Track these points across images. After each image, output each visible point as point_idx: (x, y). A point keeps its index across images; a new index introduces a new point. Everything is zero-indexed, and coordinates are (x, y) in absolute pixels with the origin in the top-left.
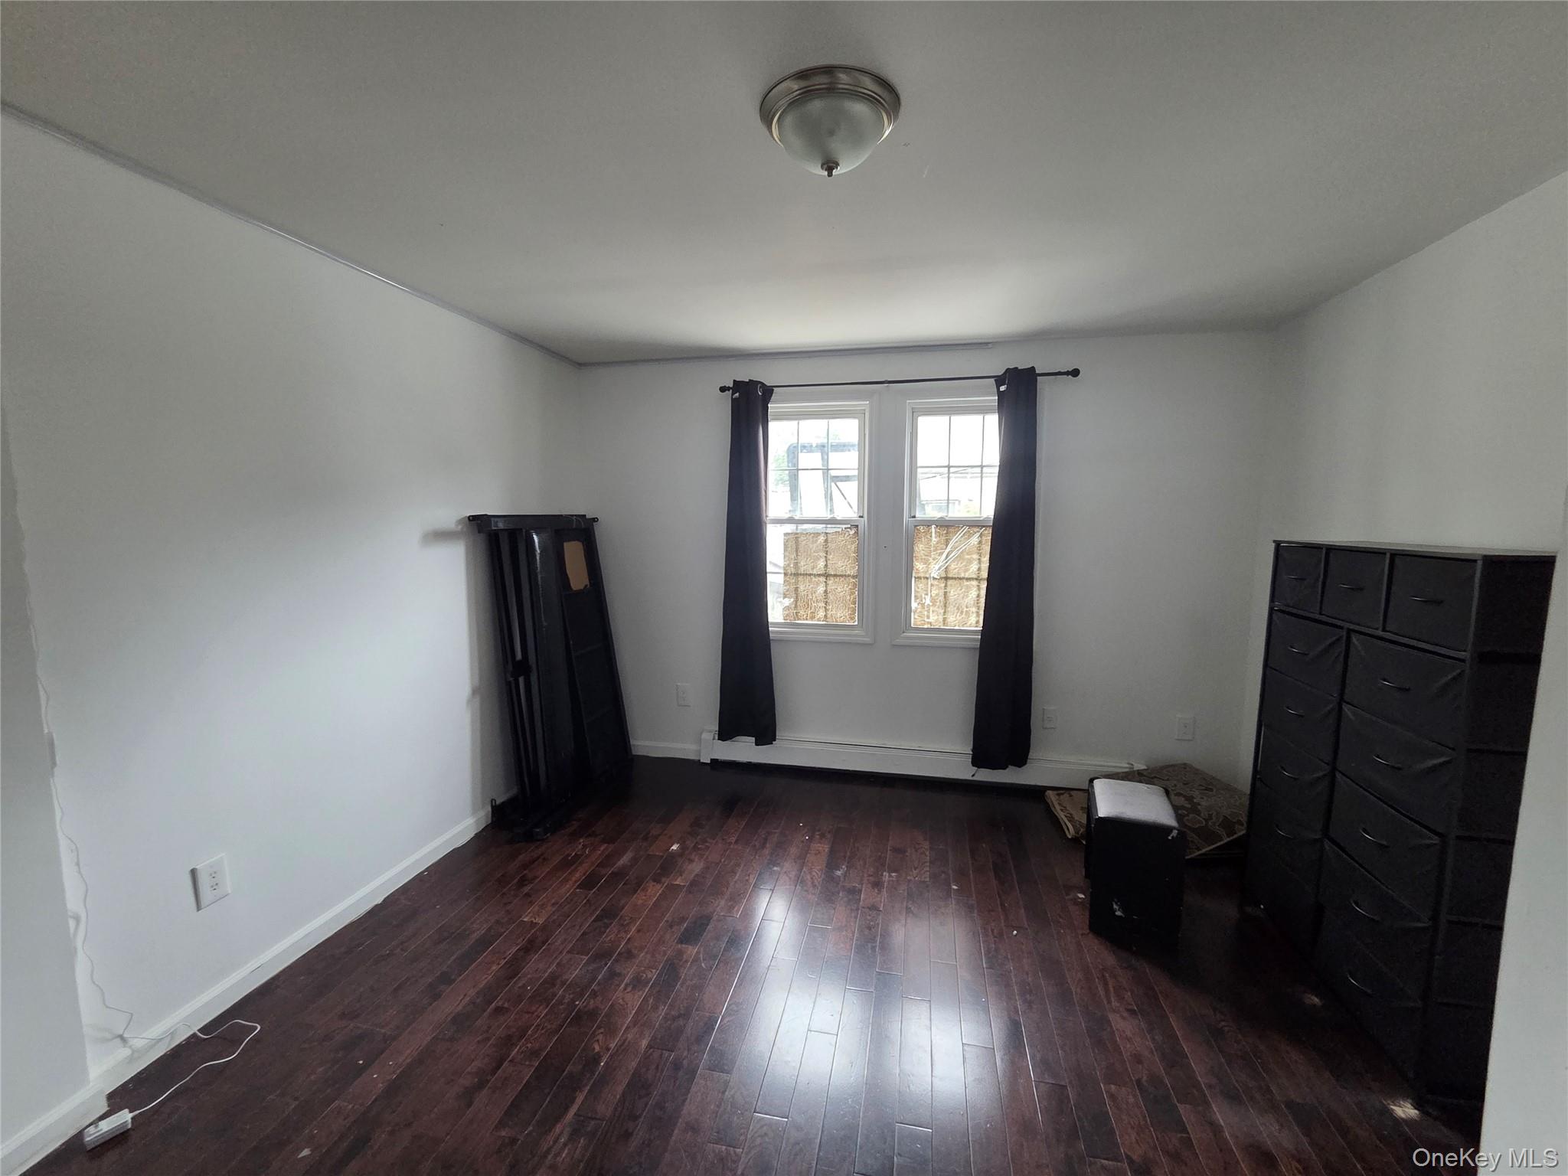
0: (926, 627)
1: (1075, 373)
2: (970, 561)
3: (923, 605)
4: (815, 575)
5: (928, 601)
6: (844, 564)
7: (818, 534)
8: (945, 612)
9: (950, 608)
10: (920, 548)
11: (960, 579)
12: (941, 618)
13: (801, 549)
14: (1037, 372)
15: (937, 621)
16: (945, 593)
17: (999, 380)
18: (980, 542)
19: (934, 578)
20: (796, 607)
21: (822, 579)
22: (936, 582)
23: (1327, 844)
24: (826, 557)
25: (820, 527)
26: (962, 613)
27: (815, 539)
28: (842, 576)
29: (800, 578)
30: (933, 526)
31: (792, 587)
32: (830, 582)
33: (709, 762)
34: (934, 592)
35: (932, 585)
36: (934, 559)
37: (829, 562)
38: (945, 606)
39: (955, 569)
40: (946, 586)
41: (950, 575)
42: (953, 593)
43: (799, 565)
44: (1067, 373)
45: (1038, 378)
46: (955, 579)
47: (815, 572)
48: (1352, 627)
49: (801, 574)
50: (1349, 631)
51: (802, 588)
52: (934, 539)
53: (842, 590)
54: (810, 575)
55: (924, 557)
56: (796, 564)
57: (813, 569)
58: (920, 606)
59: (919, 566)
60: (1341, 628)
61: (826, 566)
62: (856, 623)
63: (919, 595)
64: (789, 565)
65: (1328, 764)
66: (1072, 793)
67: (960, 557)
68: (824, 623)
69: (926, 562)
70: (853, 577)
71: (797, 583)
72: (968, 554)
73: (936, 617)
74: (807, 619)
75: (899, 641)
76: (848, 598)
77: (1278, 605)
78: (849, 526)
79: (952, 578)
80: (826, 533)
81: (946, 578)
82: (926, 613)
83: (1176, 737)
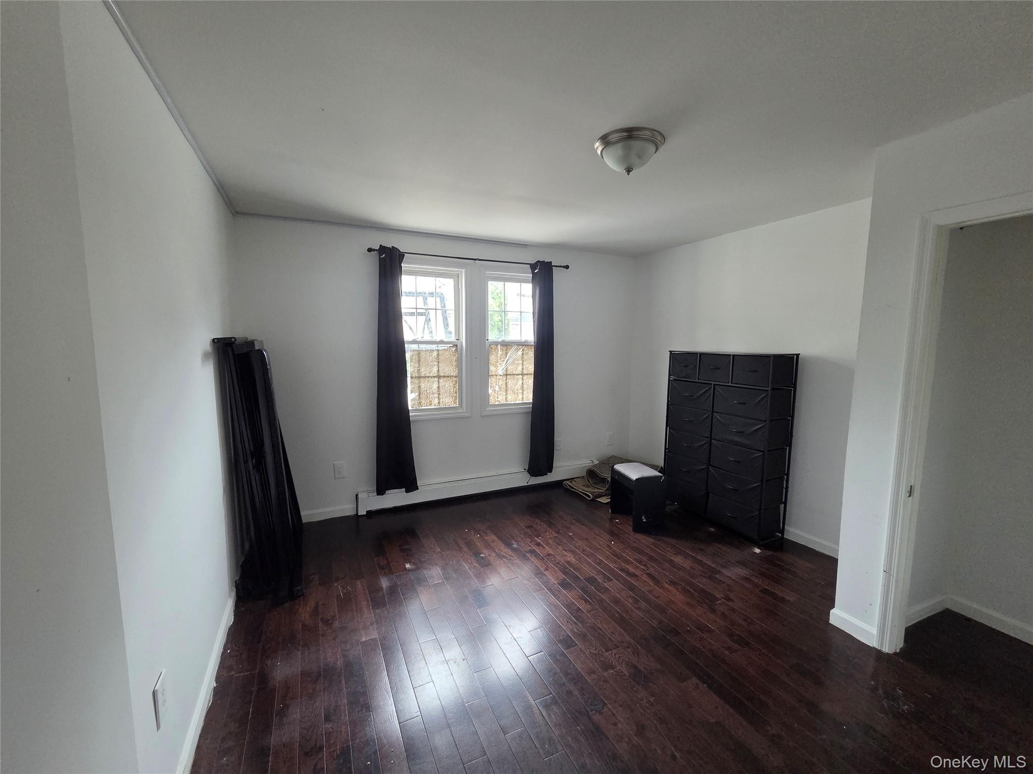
0: (497, 403)
1: (567, 267)
2: (518, 365)
3: (495, 391)
4: (431, 377)
5: (497, 389)
6: (449, 369)
7: (432, 351)
8: (506, 394)
9: (509, 392)
10: (492, 358)
11: (513, 375)
12: (504, 398)
13: (422, 360)
14: (553, 264)
15: (502, 399)
16: (506, 383)
17: (533, 267)
18: (523, 354)
19: (500, 375)
20: (420, 398)
21: (436, 379)
22: (501, 377)
23: (711, 468)
24: (438, 365)
25: (434, 347)
26: (515, 394)
27: (431, 354)
28: (448, 377)
29: (422, 380)
30: (499, 345)
31: (417, 386)
32: (441, 381)
33: (365, 513)
34: (500, 383)
35: (499, 379)
36: (500, 364)
37: (440, 368)
38: (506, 391)
39: (511, 369)
40: (506, 379)
41: (508, 373)
42: (511, 382)
43: (421, 371)
44: (564, 267)
45: (553, 268)
46: (511, 375)
47: (431, 375)
48: (715, 383)
49: (422, 377)
50: (714, 384)
51: (423, 386)
52: (499, 352)
53: (448, 385)
54: (428, 377)
55: (495, 363)
56: (419, 370)
57: (430, 373)
58: (493, 392)
59: (492, 368)
60: (711, 384)
61: (438, 371)
62: (458, 405)
63: (492, 385)
64: (414, 371)
65: (707, 437)
66: (575, 480)
67: (513, 363)
68: (438, 407)
69: (496, 366)
70: (455, 377)
71: (419, 383)
72: (517, 361)
73: (502, 398)
74: (427, 406)
75: (485, 413)
76: (452, 390)
77: (672, 378)
78: (452, 345)
79: (509, 375)
80: (438, 350)
81: (506, 375)
82: (496, 396)
83: (607, 444)
